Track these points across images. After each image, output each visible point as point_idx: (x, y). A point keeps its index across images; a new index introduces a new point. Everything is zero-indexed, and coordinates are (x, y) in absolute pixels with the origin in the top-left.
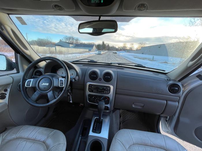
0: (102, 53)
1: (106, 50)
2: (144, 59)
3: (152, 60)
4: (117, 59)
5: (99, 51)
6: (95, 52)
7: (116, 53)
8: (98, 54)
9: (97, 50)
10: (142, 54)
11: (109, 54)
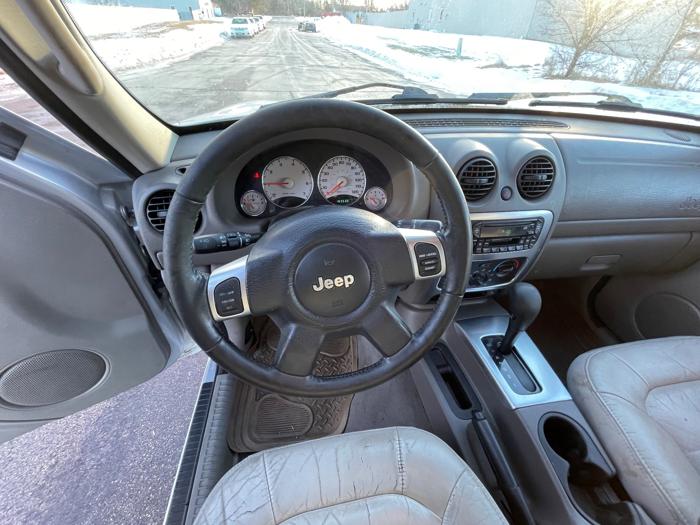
0: (251, 28)
1: (263, 13)
2: (427, 51)
3: (454, 58)
4: (327, 57)
5: (234, 22)
6: (220, 28)
7: (311, 28)
8: (233, 37)
9: (218, 11)
10: (417, 27)
11: (284, 36)
